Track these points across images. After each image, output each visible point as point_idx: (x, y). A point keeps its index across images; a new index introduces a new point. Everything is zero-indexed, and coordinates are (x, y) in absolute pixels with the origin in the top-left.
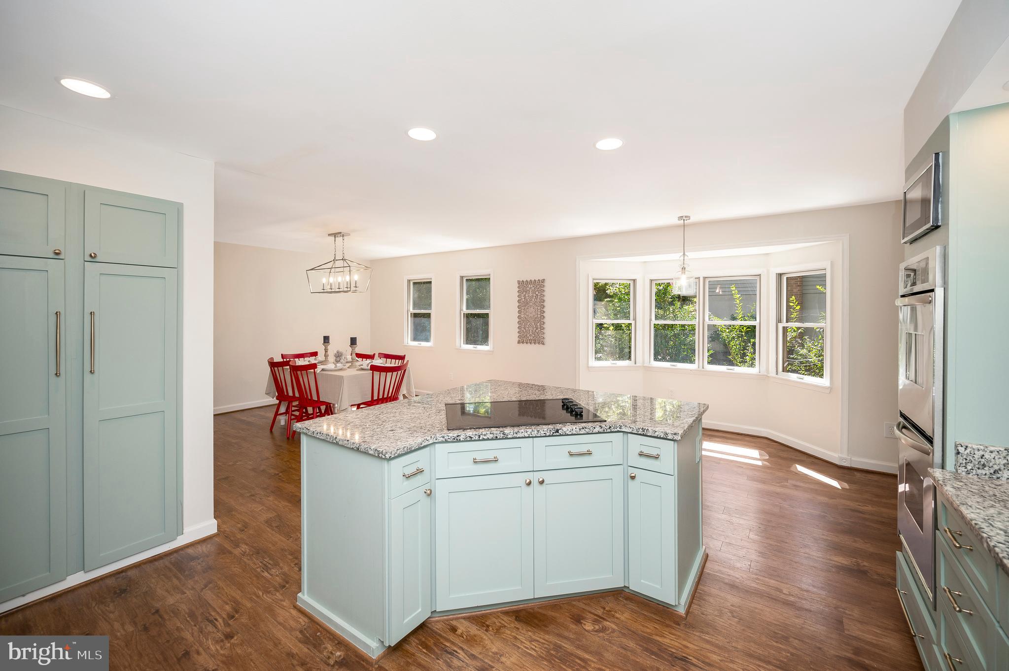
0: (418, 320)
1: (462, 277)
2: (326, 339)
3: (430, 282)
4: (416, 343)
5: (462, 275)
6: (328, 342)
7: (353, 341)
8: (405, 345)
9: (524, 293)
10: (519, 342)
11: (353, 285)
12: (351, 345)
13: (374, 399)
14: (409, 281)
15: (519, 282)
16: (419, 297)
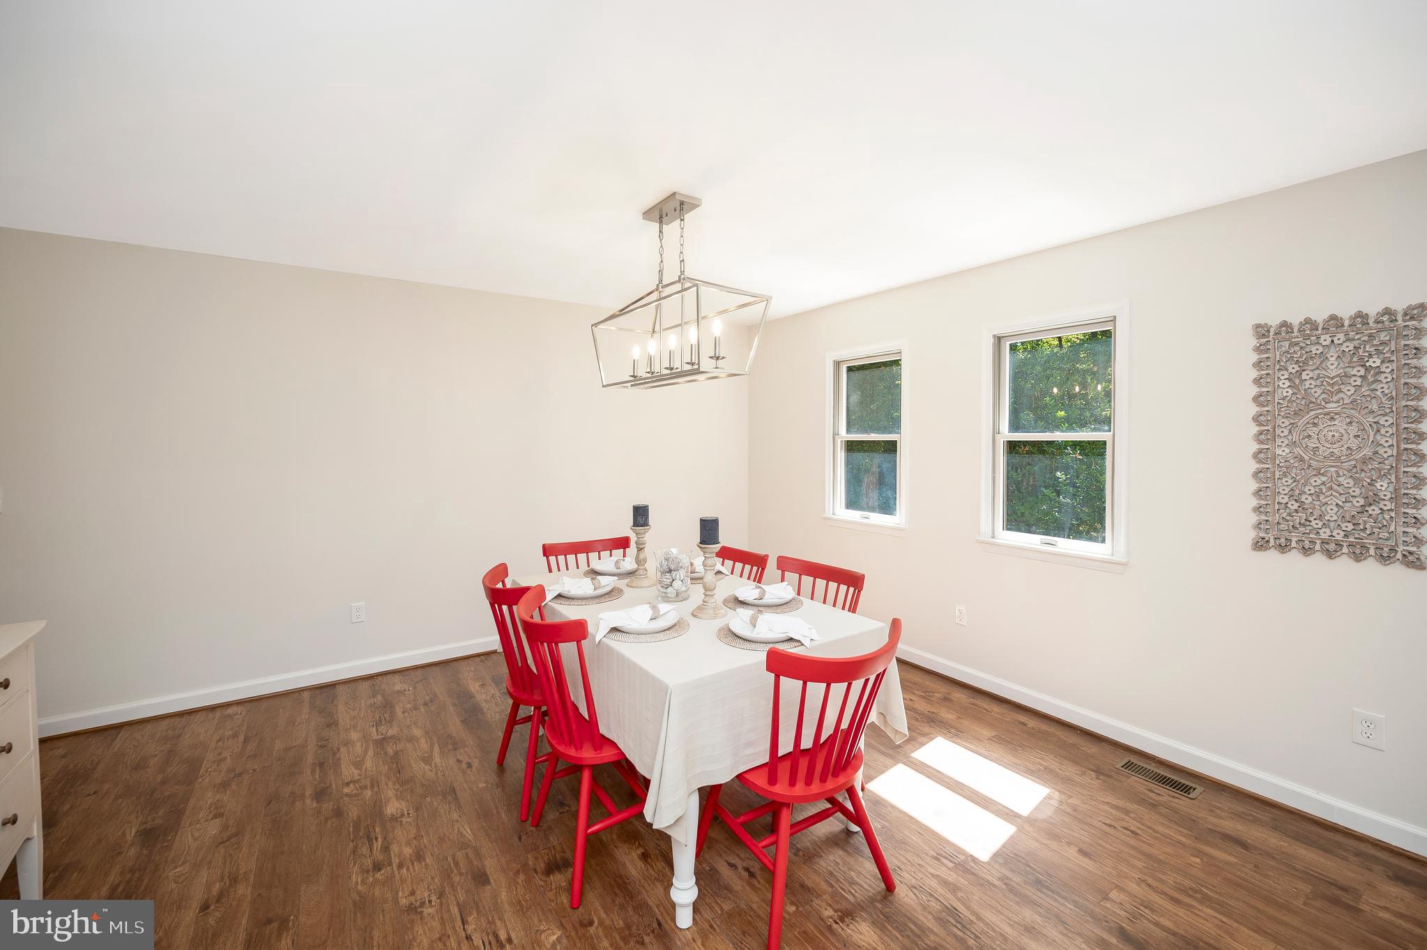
0: (859, 457)
1: (1000, 337)
2: (640, 515)
3: (897, 363)
4: (855, 515)
5: (999, 332)
6: (646, 524)
7: (709, 530)
8: (826, 519)
9: (1293, 368)
10: (1260, 545)
11: (707, 351)
12: (702, 542)
13: (781, 753)
14: (837, 364)
15: (1261, 331)
16: (863, 403)
